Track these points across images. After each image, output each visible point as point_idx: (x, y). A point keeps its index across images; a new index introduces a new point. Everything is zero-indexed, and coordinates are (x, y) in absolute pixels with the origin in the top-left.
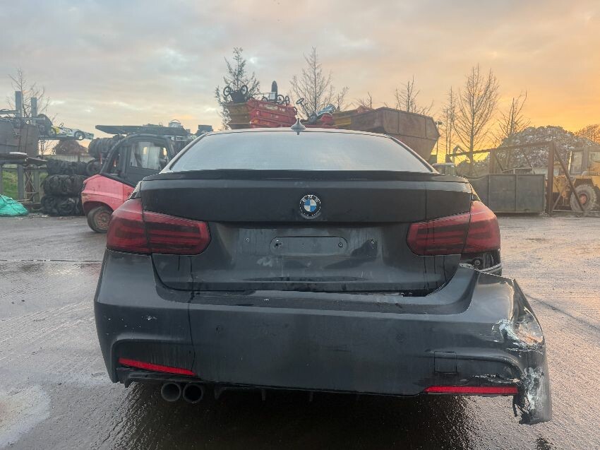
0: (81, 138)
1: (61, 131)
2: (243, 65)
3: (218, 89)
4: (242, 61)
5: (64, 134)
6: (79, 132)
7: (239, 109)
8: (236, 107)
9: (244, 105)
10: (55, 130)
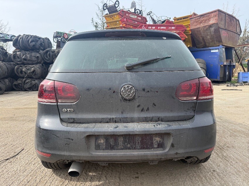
1: (1, 36)
6: (13, 36)
7: (113, 18)
8: (111, 17)
9: (117, 14)
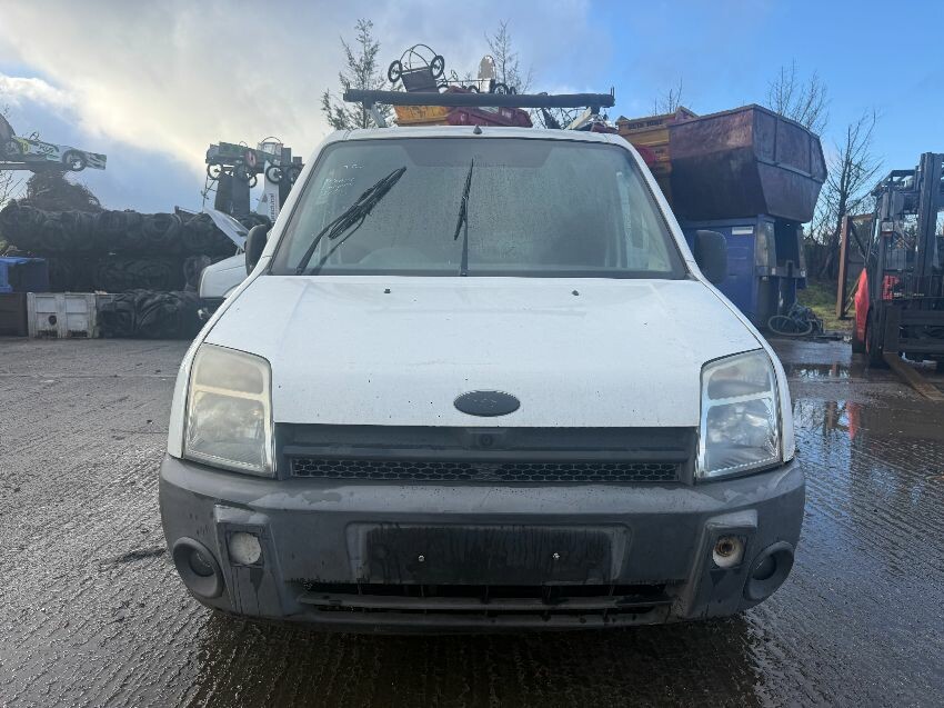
0: (78, 165)
1: (33, 150)
2: (373, 51)
3: (327, 96)
4: (373, 44)
5: (40, 155)
6: (73, 152)
7: (423, 109)
10: (20, 145)
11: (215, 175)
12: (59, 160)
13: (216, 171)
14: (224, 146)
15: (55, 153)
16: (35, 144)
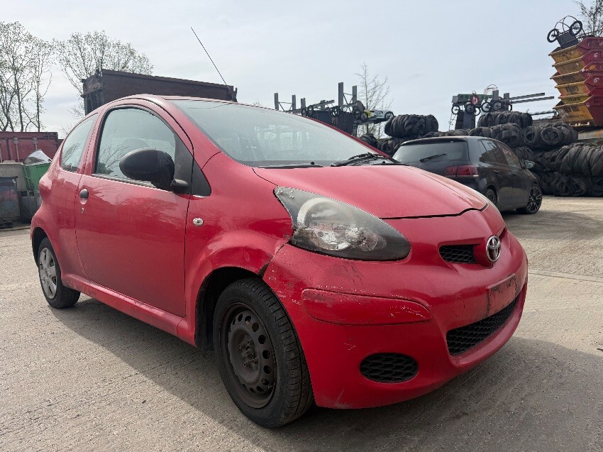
1: (373, 114)
5: (375, 116)
7: (568, 56)
8: (564, 54)
9: (574, 49)
10: (367, 115)
11: (456, 112)
12: (383, 117)
13: (456, 110)
14: (460, 96)
15: (381, 114)
16: (373, 112)
